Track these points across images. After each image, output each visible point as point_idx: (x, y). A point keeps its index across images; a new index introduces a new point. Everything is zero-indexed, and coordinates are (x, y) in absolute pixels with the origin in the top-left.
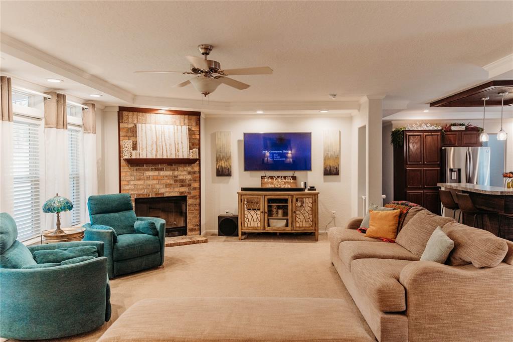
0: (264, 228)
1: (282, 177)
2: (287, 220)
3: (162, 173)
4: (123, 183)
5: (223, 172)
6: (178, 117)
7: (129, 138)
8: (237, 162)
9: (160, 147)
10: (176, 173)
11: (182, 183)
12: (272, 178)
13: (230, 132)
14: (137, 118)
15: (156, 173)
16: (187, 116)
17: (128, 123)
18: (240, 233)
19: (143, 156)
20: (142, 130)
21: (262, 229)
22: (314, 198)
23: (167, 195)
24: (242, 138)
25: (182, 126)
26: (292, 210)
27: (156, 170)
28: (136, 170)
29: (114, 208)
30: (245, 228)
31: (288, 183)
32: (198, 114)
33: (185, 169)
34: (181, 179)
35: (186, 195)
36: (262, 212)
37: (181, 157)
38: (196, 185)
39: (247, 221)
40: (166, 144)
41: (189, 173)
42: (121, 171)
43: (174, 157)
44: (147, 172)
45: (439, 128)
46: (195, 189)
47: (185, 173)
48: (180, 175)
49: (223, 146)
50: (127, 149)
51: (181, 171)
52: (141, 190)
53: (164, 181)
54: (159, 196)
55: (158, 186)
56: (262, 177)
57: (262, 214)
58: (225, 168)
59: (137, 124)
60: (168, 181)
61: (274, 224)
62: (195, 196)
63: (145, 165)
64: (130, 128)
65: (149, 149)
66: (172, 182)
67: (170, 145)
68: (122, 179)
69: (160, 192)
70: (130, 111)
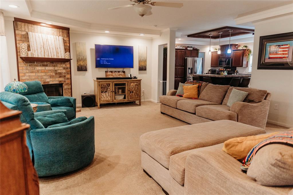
0: (113, 101)
1: (117, 71)
2: (125, 95)
3: (47, 68)
4: (20, 75)
5: (82, 69)
6: (56, 30)
7: (23, 42)
8: (90, 63)
9: (46, 50)
10: (56, 68)
11: (60, 75)
12: (112, 72)
13: (85, 43)
14: (28, 28)
15: (43, 68)
16: (61, 30)
17: (22, 31)
18: (99, 105)
19: (36, 56)
20: (33, 37)
21: (111, 101)
22: (139, 83)
23: (51, 83)
24: (94, 47)
25: (58, 36)
26: (128, 90)
27: (44, 66)
28: (30, 65)
29: (33, 91)
30: (102, 101)
31: (121, 75)
32: (68, 29)
33: (62, 65)
34: (59, 73)
35: (63, 82)
36: (112, 92)
37: (60, 57)
38: (69, 76)
39: (103, 97)
40: (50, 48)
41: (64, 68)
42: (19, 66)
43: (56, 58)
44: (37, 67)
45: (184, 48)
46: (68, 79)
47: (61, 68)
48: (59, 70)
49: (81, 52)
50: (24, 50)
51: (59, 67)
52: (34, 79)
53: (48, 74)
54: (46, 84)
55: (45, 77)
56: (106, 71)
57: (111, 92)
58: (83, 66)
59: (29, 33)
60: (51, 74)
61: (118, 98)
62: (68, 84)
63: (35, 62)
64: (24, 35)
65: (39, 51)
66: (54, 74)
67: (53, 49)
68: (20, 72)
69: (46, 81)
70: (22, 22)
